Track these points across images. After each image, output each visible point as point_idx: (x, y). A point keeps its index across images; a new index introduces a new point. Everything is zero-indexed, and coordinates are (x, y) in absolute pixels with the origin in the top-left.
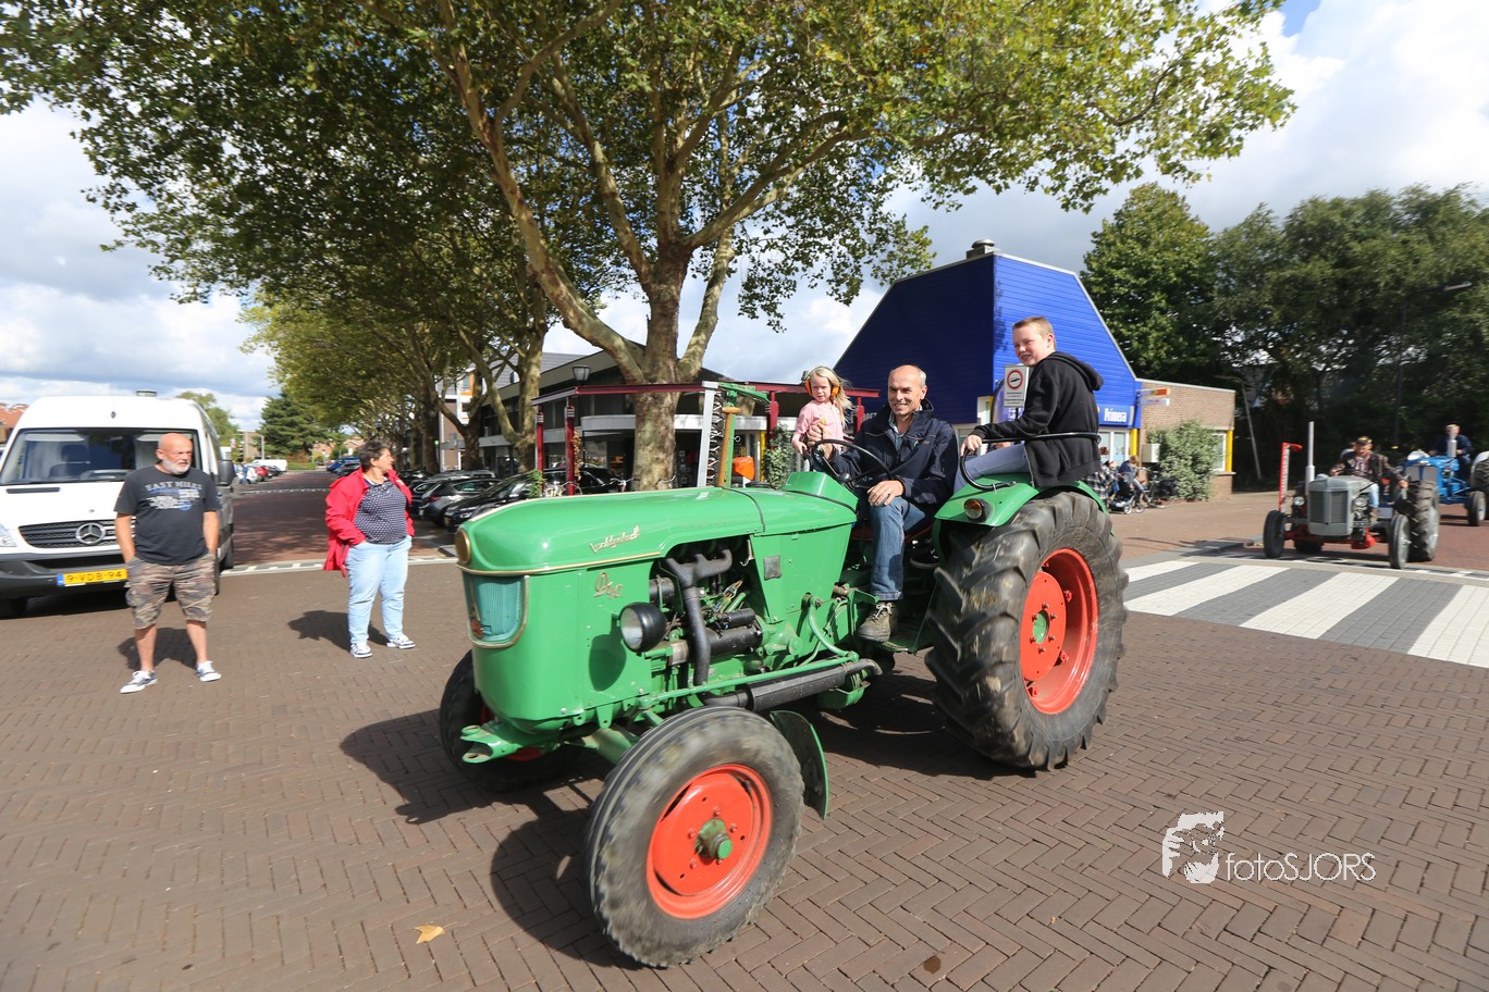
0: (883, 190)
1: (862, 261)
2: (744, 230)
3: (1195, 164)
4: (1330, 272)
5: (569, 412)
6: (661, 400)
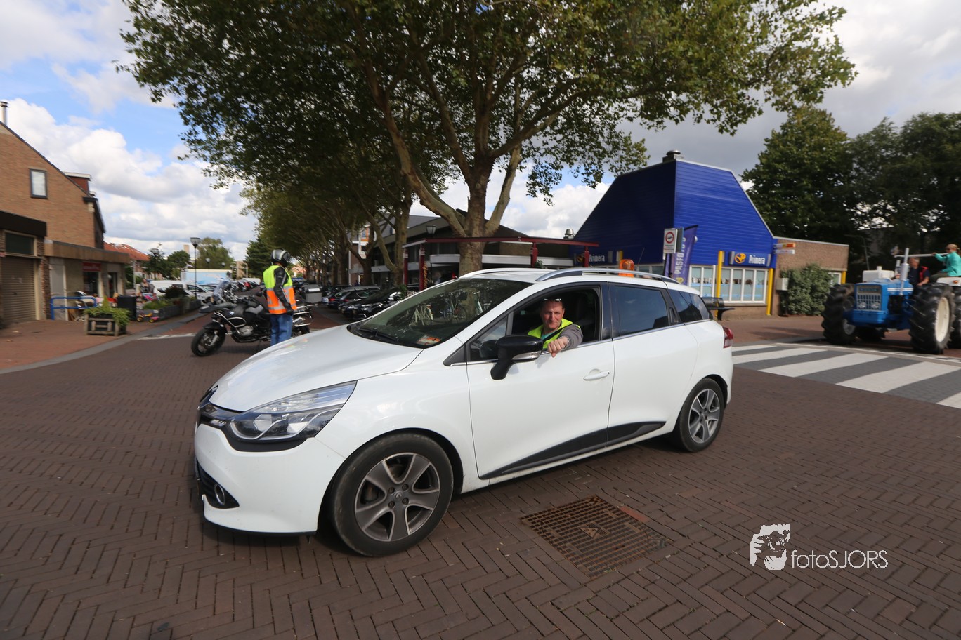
0: (617, 118)
1: (602, 161)
2: (531, 143)
4: (930, 163)
5: (421, 253)
6: (475, 246)
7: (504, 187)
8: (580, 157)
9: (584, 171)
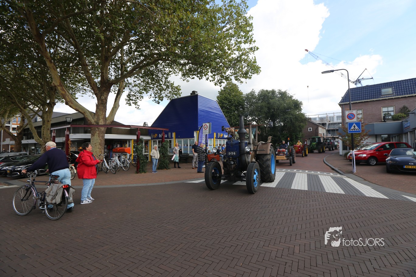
0: (168, 75)
1: (162, 92)
2: (128, 80)
3: (243, 80)
4: (266, 105)
5: (67, 132)
6: (101, 130)
7: (116, 99)
8: (151, 89)
9: (154, 96)
